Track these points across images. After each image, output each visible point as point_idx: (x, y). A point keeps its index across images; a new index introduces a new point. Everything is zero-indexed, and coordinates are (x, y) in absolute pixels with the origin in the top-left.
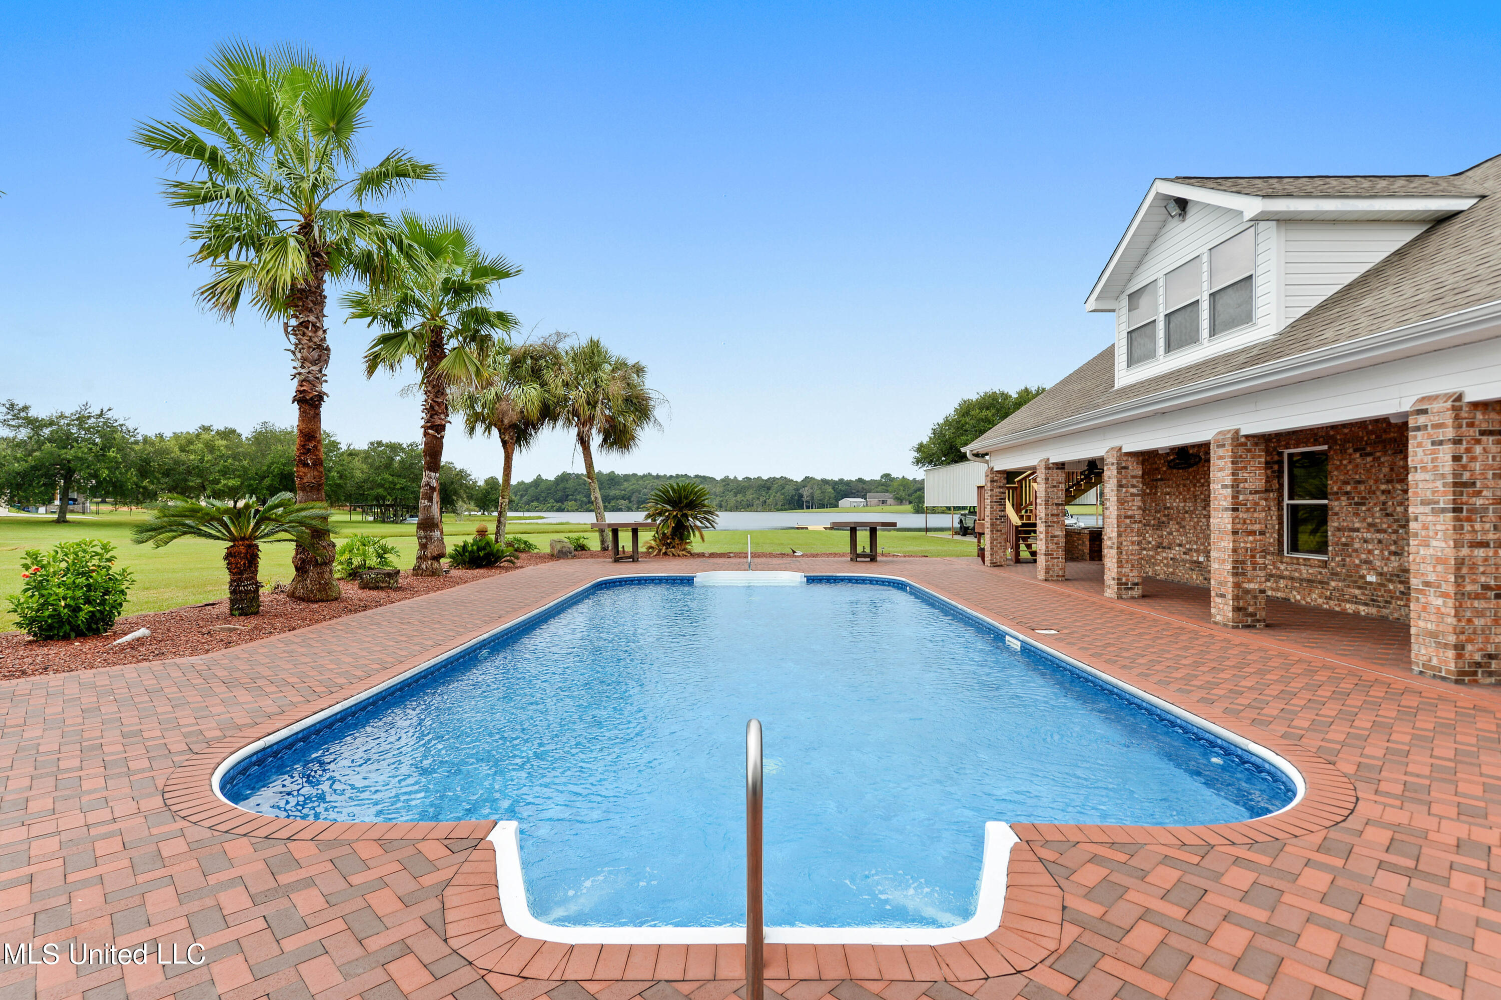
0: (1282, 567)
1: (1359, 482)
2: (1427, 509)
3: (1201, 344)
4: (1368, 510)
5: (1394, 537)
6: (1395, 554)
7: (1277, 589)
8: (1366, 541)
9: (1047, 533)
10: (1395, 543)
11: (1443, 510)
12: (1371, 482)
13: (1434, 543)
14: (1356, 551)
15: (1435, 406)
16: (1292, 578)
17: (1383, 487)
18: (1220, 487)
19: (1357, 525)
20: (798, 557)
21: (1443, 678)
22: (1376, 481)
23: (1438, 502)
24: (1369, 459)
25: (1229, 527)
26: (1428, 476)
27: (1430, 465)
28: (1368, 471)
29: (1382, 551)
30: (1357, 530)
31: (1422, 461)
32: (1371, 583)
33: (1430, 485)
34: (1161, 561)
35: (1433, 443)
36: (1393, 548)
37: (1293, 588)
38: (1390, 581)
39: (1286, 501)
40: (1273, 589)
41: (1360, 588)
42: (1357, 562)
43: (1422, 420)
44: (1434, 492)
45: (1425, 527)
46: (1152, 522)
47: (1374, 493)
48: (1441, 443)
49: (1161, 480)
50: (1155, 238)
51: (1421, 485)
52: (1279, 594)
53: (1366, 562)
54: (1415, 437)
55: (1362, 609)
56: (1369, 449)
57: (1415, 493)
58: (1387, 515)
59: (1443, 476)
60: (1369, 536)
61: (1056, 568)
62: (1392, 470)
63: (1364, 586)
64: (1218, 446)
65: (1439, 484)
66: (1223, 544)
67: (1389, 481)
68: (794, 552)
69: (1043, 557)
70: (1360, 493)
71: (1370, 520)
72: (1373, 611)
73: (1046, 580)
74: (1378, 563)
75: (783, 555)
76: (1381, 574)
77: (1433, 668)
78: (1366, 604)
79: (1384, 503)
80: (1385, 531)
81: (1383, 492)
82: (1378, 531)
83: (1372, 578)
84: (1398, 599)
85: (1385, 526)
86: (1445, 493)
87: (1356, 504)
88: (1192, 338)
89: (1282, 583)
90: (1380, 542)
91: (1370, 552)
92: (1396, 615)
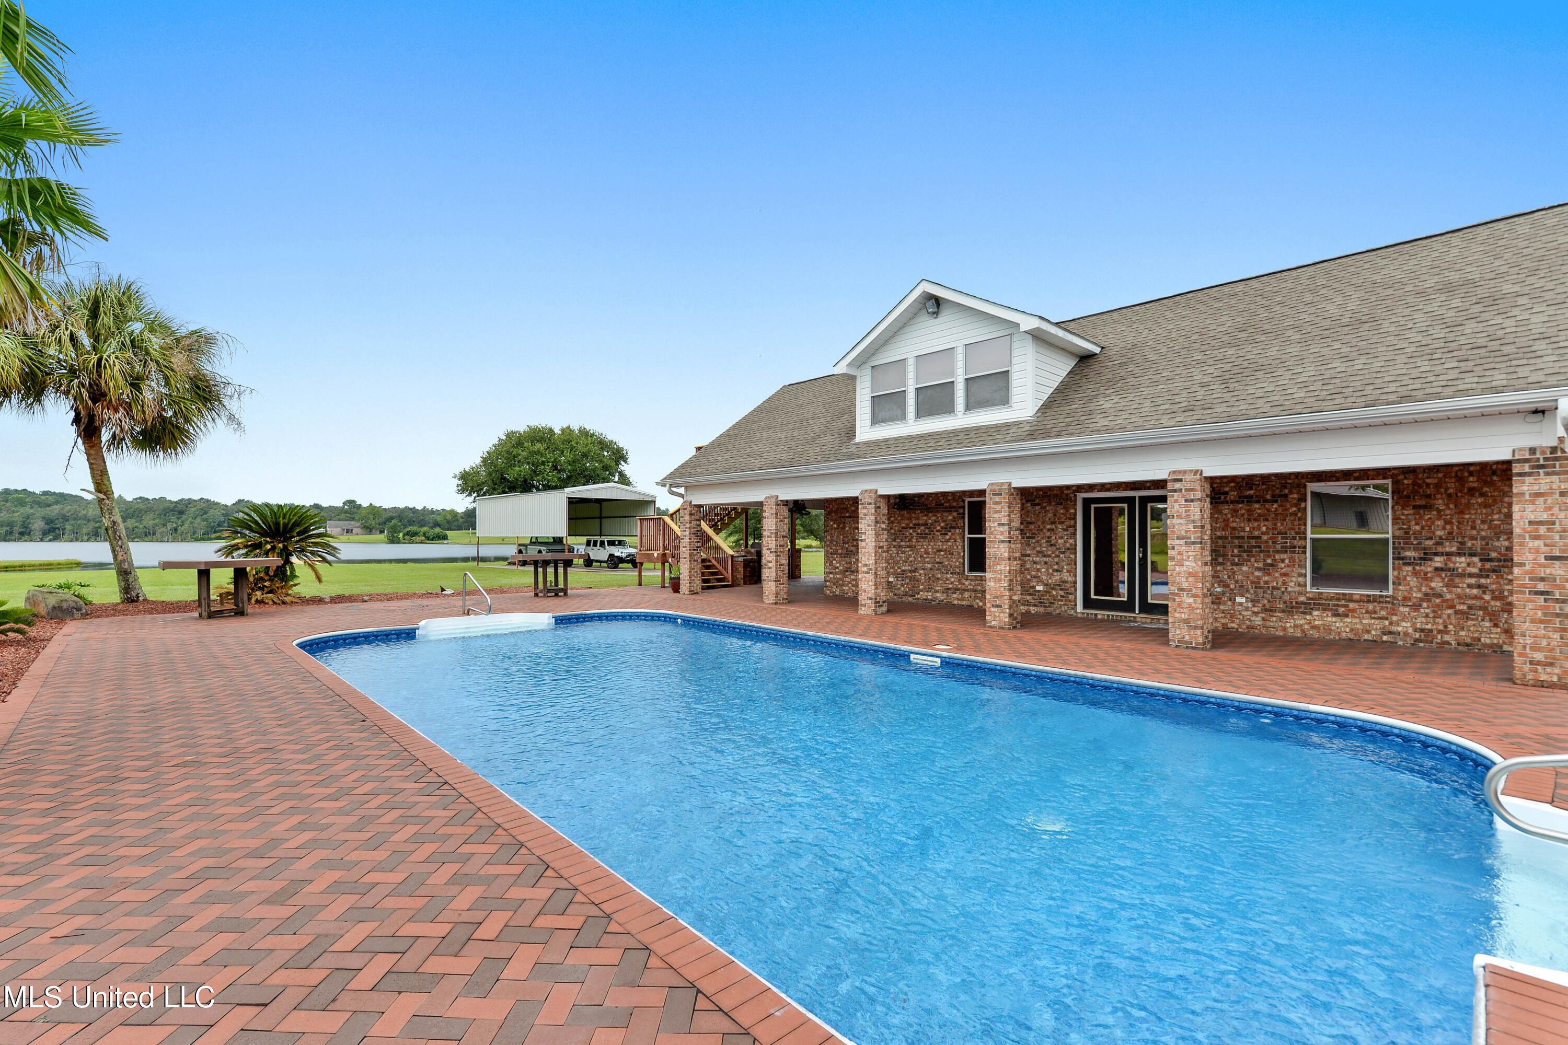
0: (967, 583)
1: (1031, 523)
2: (1182, 542)
3: (956, 415)
4: (1037, 542)
5: (1056, 560)
6: (1057, 571)
7: (963, 599)
8: (1035, 563)
9: (777, 562)
10: (1057, 563)
11: (1194, 543)
12: (1040, 523)
13: (1187, 563)
14: (1028, 569)
15: (1188, 477)
16: (975, 591)
17: (1048, 527)
18: (996, 524)
19: (1028, 552)
20: (449, 596)
21: (1194, 648)
22: (1043, 523)
23: (1190, 538)
24: (1037, 508)
25: (1006, 555)
26: (1182, 521)
27: (1184, 514)
28: (1038, 515)
29: (1047, 570)
30: (1029, 555)
31: (1178, 512)
32: (1039, 591)
33: (1184, 527)
34: (850, 583)
35: (1186, 501)
36: (1056, 567)
37: (976, 597)
38: (1053, 589)
39: (967, 536)
40: (958, 599)
41: (1030, 595)
42: (1029, 577)
43: (1177, 485)
44: (1186, 532)
45: (1180, 553)
46: (840, 551)
47: (1042, 530)
48: (1192, 501)
49: (850, 517)
50: (905, 325)
51: (1177, 527)
52: (964, 603)
53: (1035, 577)
54: (1173, 496)
55: (1033, 610)
56: (1037, 501)
57: (1173, 532)
58: (1052, 545)
59: (1194, 521)
60: (1038, 559)
61: (782, 593)
62: (1055, 515)
63: (1034, 593)
64: (994, 494)
65: (1191, 527)
66: (999, 567)
67: (1052, 523)
68: (443, 590)
69: (773, 585)
70: (1031, 530)
71: (1038, 549)
72: (1041, 610)
73: (776, 604)
74: (1044, 578)
75: (429, 595)
76: (1047, 585)
77: (1186, 642)
78: (1036, 606)
79: (1049, 538)
80: (1050, 556)
81: (1049, 530)
82: (1045, 556)
83: (1039, 588)
84: (1059, 600)
85: (1049, 553)
86: (1195, 532)
87: (1028, 538)
88: (947, 408)
89: (966, 595)
90: (1046, 563)
91: (1038, 570)
92: (1058, 611)
